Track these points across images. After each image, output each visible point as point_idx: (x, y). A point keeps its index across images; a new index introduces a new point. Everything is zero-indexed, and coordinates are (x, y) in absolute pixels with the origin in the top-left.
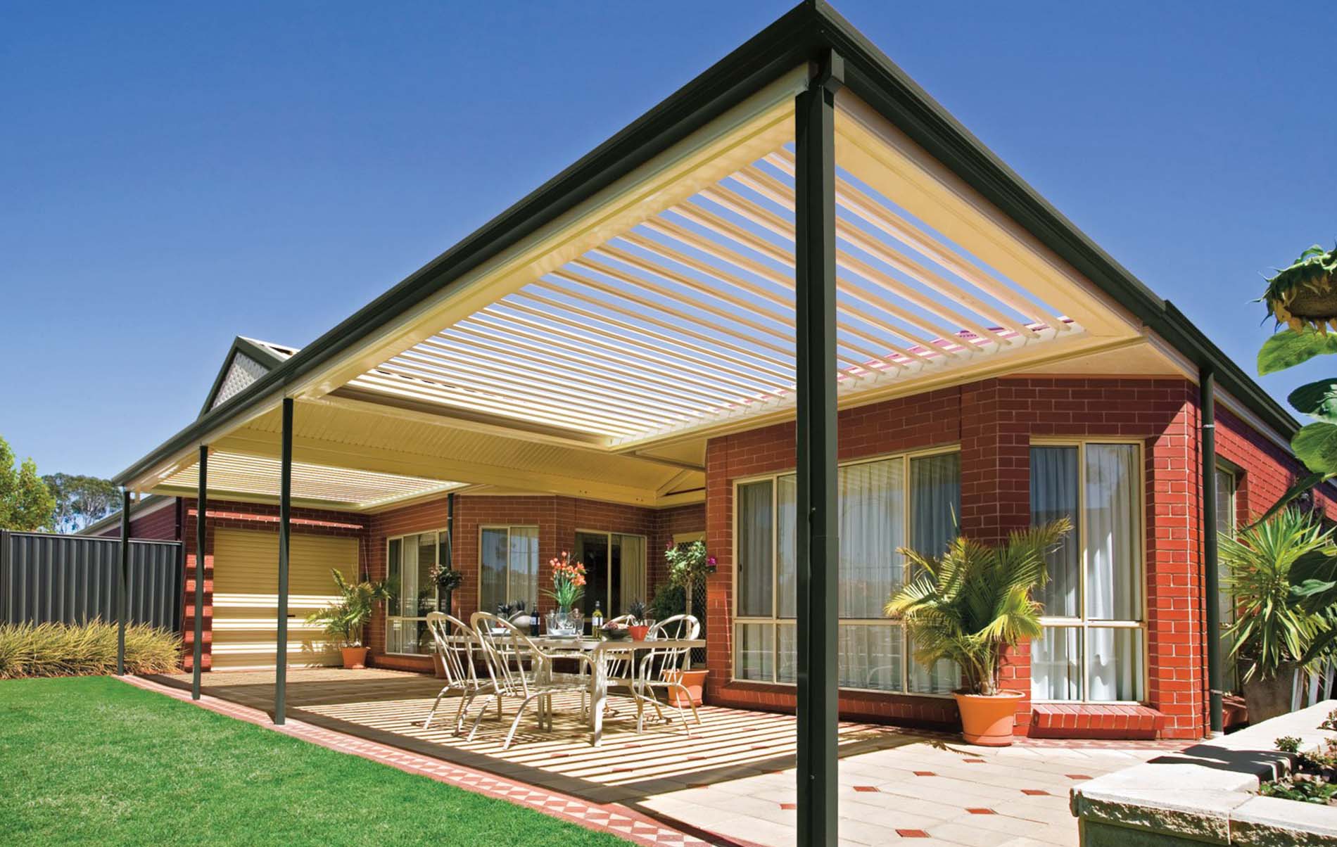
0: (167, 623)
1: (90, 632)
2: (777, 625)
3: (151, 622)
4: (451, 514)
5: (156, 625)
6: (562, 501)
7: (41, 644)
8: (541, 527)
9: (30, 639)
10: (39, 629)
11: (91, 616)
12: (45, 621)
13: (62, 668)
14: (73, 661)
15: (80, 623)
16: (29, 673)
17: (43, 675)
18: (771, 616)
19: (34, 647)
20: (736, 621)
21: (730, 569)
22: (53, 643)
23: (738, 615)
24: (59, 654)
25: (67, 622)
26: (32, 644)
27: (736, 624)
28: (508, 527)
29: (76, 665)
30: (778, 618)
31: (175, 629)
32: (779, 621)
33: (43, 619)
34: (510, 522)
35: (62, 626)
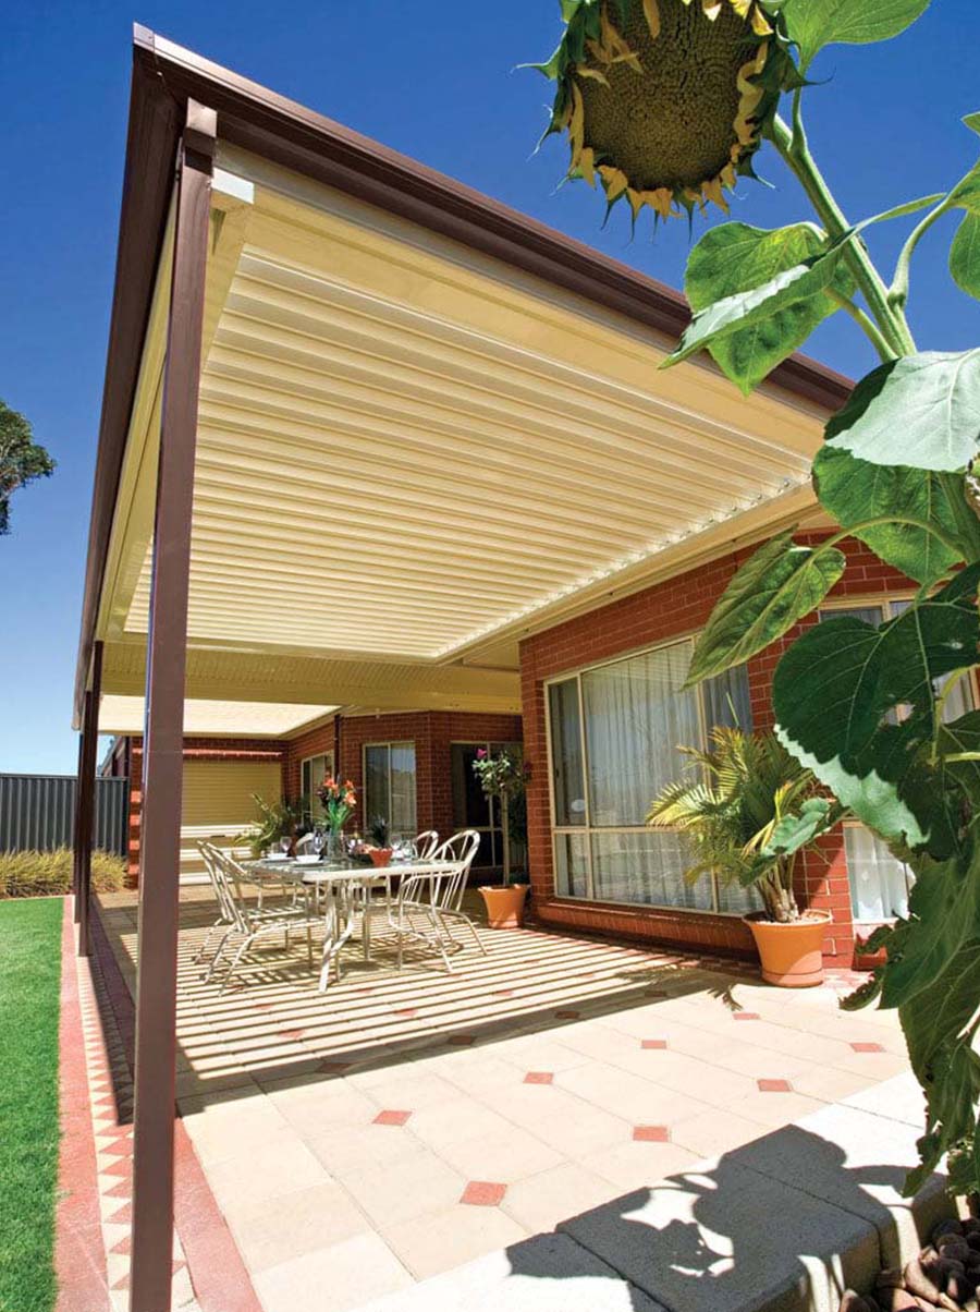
0: (116, 849)
1: (57, 858)
2: (591, 834)
3: (104, 848)
4: (337, 736)
5: (108, 850)
6: (436, 716)
7: (21, 868)
8: (417, 742)
9: (13, 864)
10: (19, 856)
11: (58, 843)
12: (24, 849)
13: (37, 889)
14: (44, 883)
15: (50, 850)
16: (12, 894)
17: (22, 896)
18: (585, 825)
19: (16, 871)
20: (557, 832)
21: (546, 775)
22: (29, 867)
23: (557, 824)
24: (34, 877)
25: (40, 849)
26: (13, 869)
27: (556, 835)
28: (389, 744)
29: (47, 886)
30: (591, 826)
31: (123, 854)
32: (592, 830)
33: (22, 848)
34: (390, 739)
35: (37, 853)
